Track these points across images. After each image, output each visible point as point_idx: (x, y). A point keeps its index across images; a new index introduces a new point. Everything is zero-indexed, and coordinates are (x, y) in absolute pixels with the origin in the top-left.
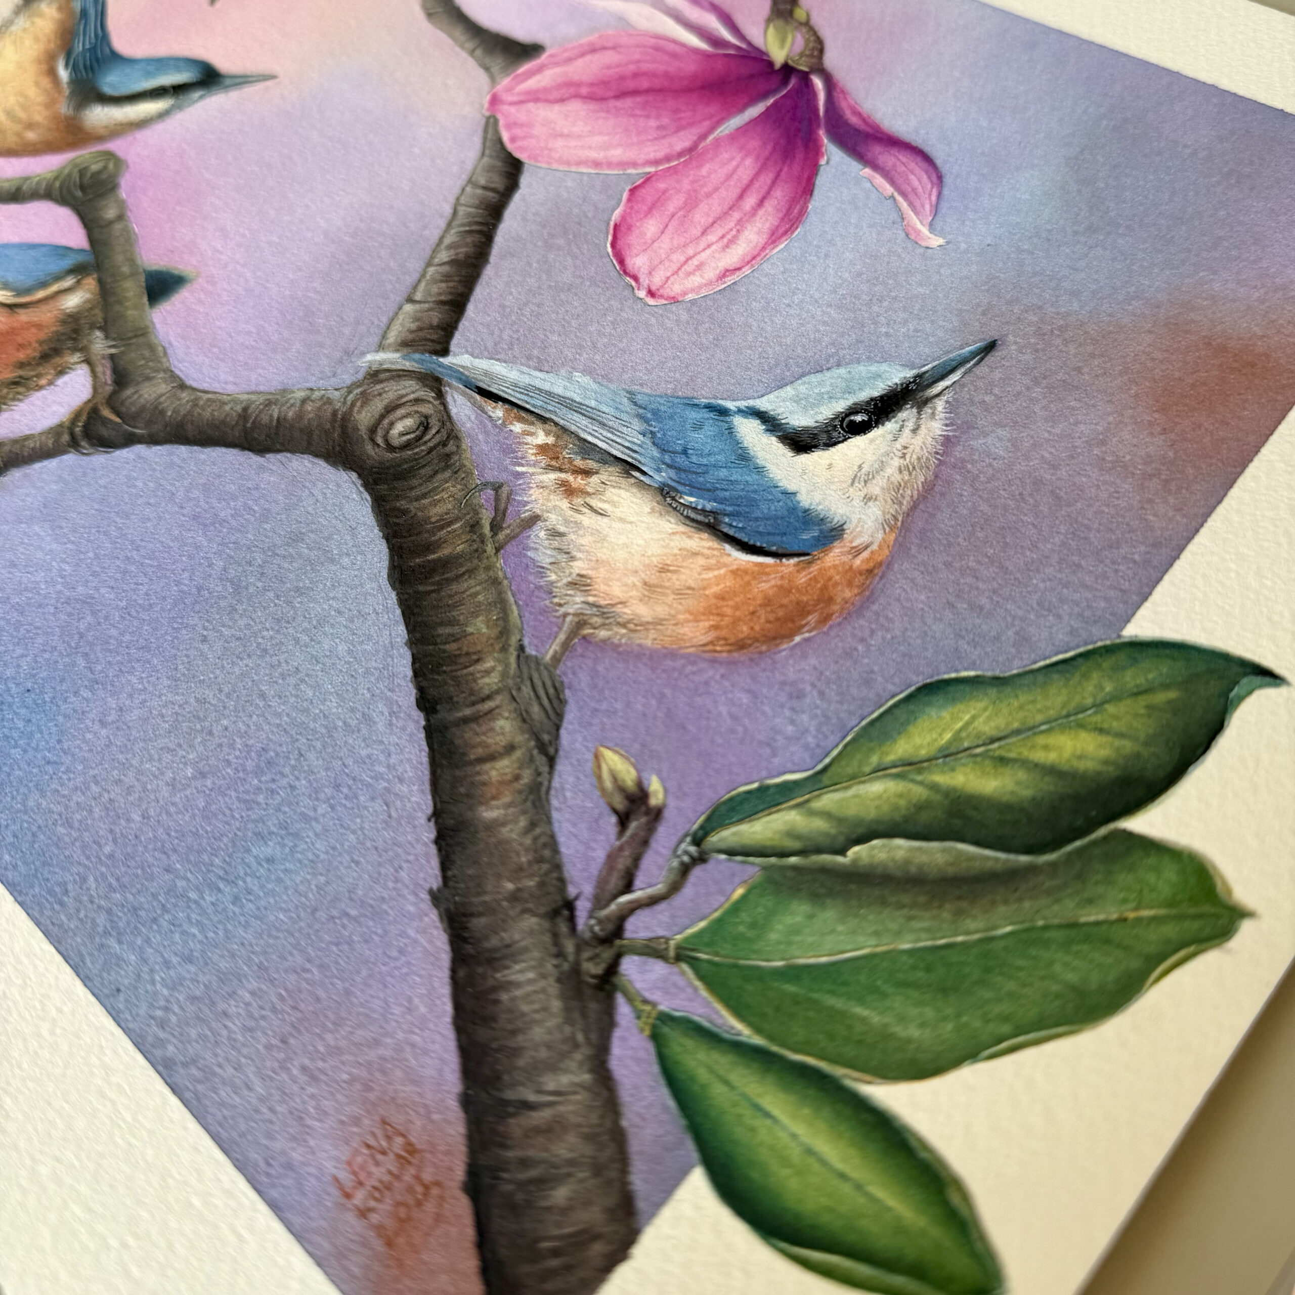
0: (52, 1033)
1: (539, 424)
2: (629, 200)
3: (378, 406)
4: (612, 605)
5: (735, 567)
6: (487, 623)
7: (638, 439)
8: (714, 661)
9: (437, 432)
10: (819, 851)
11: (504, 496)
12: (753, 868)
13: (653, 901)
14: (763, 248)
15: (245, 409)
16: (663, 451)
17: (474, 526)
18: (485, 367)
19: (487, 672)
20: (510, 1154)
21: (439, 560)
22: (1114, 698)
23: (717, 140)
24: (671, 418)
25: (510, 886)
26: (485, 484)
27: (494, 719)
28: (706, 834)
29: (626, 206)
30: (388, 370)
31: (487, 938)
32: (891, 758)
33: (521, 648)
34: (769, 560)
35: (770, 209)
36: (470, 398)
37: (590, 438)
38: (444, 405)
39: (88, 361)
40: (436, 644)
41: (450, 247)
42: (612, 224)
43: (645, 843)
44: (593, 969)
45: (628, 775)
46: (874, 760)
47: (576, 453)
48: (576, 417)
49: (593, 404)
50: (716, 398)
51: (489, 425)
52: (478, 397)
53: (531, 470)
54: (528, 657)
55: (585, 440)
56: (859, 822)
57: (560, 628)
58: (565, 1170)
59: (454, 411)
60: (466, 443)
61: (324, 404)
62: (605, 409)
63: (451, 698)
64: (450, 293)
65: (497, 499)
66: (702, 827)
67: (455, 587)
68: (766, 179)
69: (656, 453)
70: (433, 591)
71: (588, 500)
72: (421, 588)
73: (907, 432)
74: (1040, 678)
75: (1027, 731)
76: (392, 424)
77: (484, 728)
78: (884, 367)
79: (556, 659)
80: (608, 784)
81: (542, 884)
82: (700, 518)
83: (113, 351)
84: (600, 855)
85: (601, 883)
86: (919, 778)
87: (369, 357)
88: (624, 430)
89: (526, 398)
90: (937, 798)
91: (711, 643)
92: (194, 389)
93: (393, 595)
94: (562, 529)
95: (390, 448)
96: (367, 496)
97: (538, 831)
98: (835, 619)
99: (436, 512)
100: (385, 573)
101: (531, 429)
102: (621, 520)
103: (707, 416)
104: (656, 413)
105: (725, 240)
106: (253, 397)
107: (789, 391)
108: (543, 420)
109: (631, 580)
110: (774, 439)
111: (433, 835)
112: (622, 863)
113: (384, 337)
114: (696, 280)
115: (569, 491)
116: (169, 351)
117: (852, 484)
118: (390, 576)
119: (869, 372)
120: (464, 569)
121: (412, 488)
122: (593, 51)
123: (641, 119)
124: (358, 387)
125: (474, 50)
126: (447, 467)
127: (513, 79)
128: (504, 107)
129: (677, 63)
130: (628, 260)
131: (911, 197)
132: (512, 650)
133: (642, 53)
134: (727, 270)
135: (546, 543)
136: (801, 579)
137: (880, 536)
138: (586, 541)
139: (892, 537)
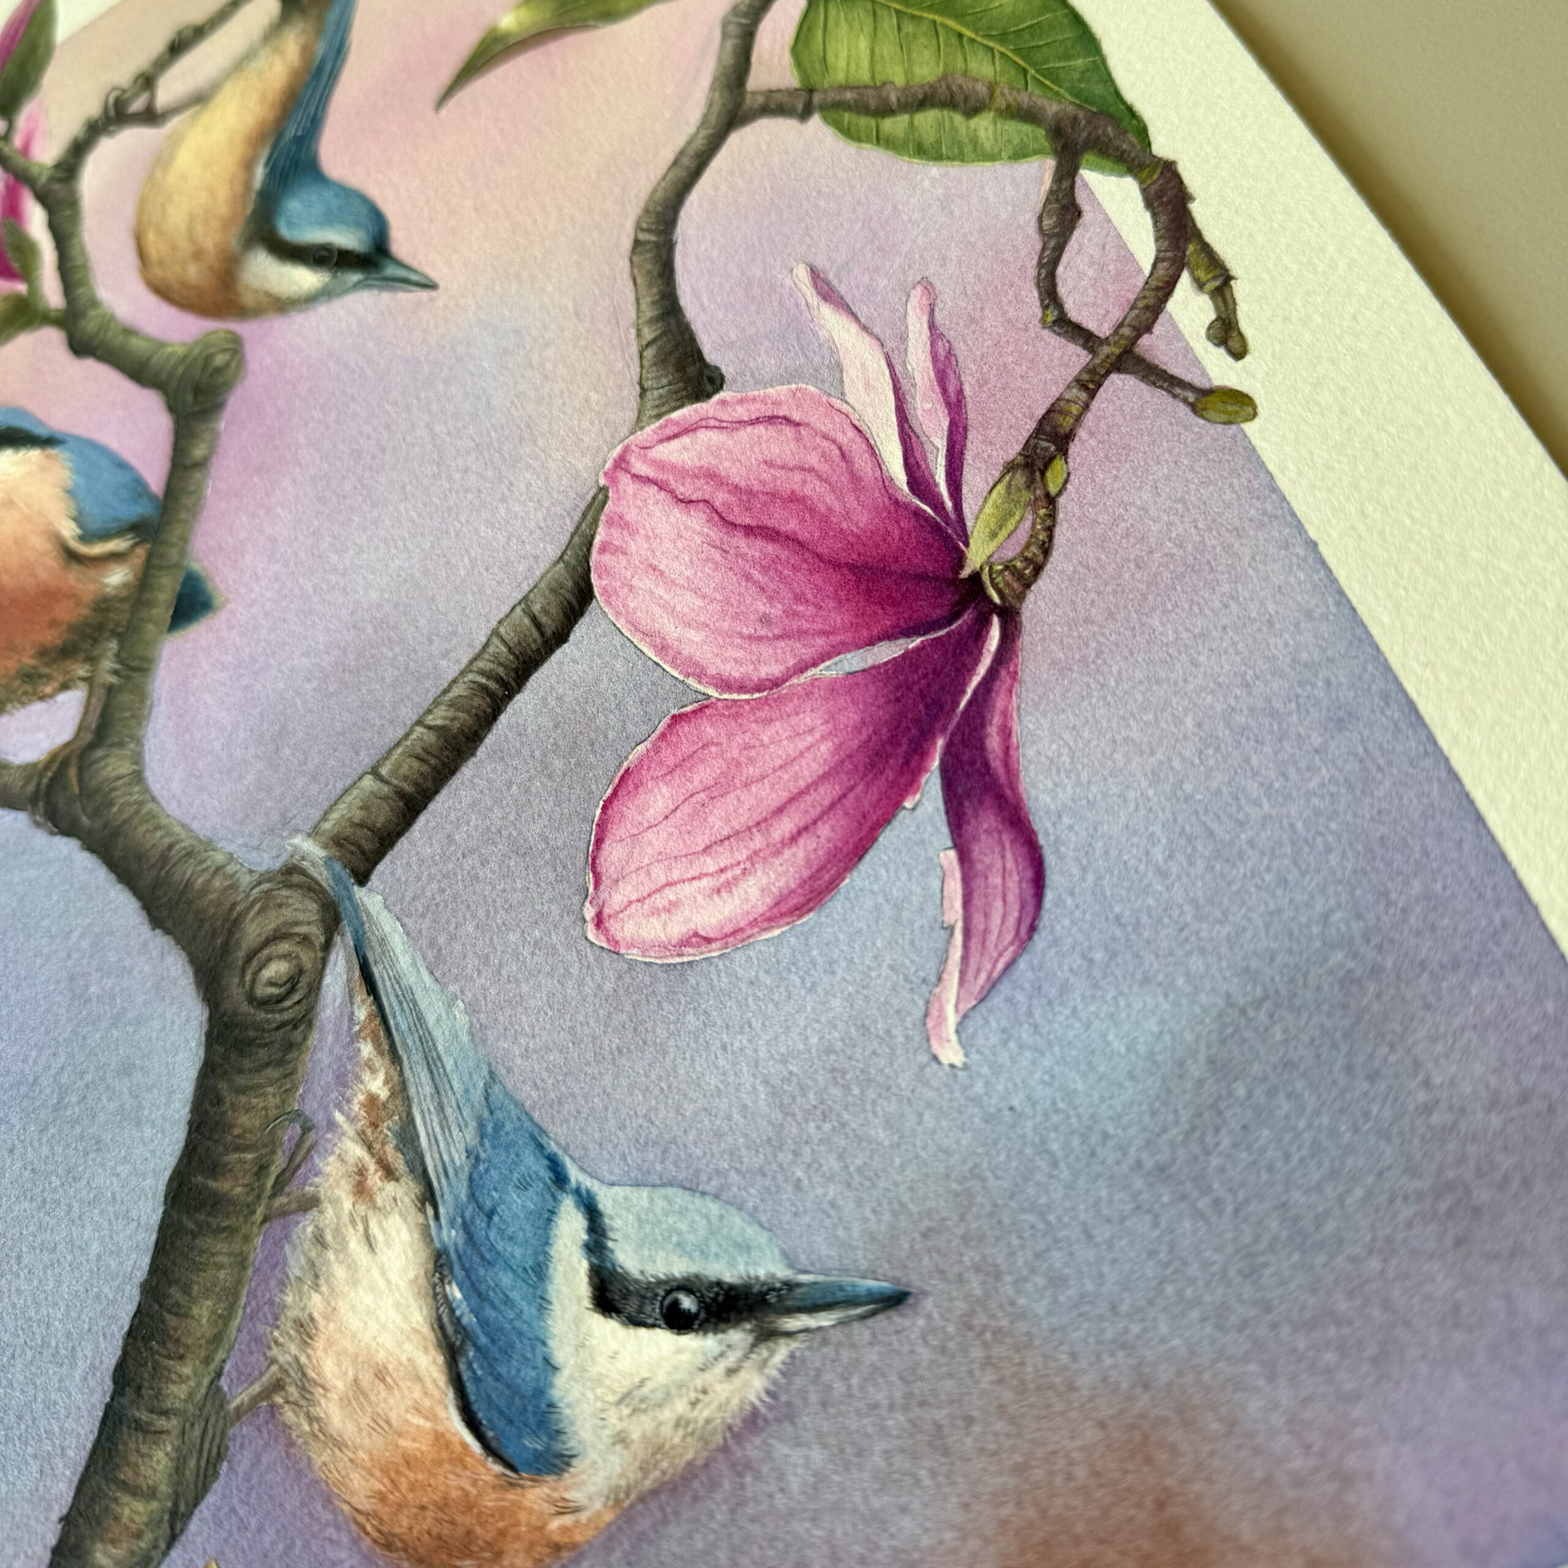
1: (387, 1060)
2: (663, 736)
3: (272, 922)
4: (316, 1383)
5: (440, 1429)
6: (213, 1312)
7: (460, 1158)
9: (299, 1002)
11: (307, 1144)
14: (755, 922)
15: (171, 848)
17: (263, 1169)
18: (387, 929)
19: (183, 1379)
21: (214, 1194)
23: (815, 680)
24: (507, 1147)
26: (299, 1114)
27: (157, 1445)
29: (654, 743)
30: (303, 872)
33: (219, 1374)
35: (802, 854)
36: (350, 970)
37: (418, 1121)
38: (324, 961)
39: (89, 681)
40: (162, 1305)
41: (452, 705)
42: (624, 766)
47: (395, 1133)
48: (424, 1077)
50: (566, 1151)
51: (346, 1025)
52: (357, 973)
53: (345, 1126)
54: (219, 1389)
55: (412, 1119)
57: (261, 1374)
59: (328, 980)
60: (314, 1038)
61: (231, 887)
62: (456, 1085)
63: (141, 1387)
64: (416, 784)
65: (298, 1145)
67: (209, 1242)
68: (827, 793)
69: (464, 1193)
70: (191, 1232)
71: (370, 1213)
72: (184, 1220)
73: (720, 1368)
76: (269, 960)
77: (145, 1449)
79: (239, 1413)
82: (450, 1330)
83: (115, 680)
87: (297, 840)
88: (455, 1130)
89: (397, 1008)
91: (366, 1514)
92: (146, 789)
93: (161, 1210)
94: (329, 1237)
95: (251, 998)
96: (202, 1052)
99: (244, 1120)
100: (167, 1174)
101: (378, 1062)
102: (382, 1268)
103: (542, 1173)
104: (498, 1127)
105: (723, 877)
106: (183, 835)
108: (395, 1058)
109: (346, 1363)
110: (585, 1265)
113: (324, 818)
114: (654, 930)
115: (361, 1189)
117: (619, 1403)
118: (169, 1183)
120: (226, 1223)
121: (241, 1071)
122: (771, 419)
123: (753, 589)
124: (269, 880)
125: (649, 344)
126: (280, 1063)
127: (661, 428)
128: (625, 479)
129: (851, 500)
130: (606, 846)
131: (974, 943)
132: (212, 1367)
133: (825, 456)
134: (696, 935)
135: (307, 1246)
136: (490, 1501)
137: (598, 1505)
138: (340, 1272)
139: (608, 1517)
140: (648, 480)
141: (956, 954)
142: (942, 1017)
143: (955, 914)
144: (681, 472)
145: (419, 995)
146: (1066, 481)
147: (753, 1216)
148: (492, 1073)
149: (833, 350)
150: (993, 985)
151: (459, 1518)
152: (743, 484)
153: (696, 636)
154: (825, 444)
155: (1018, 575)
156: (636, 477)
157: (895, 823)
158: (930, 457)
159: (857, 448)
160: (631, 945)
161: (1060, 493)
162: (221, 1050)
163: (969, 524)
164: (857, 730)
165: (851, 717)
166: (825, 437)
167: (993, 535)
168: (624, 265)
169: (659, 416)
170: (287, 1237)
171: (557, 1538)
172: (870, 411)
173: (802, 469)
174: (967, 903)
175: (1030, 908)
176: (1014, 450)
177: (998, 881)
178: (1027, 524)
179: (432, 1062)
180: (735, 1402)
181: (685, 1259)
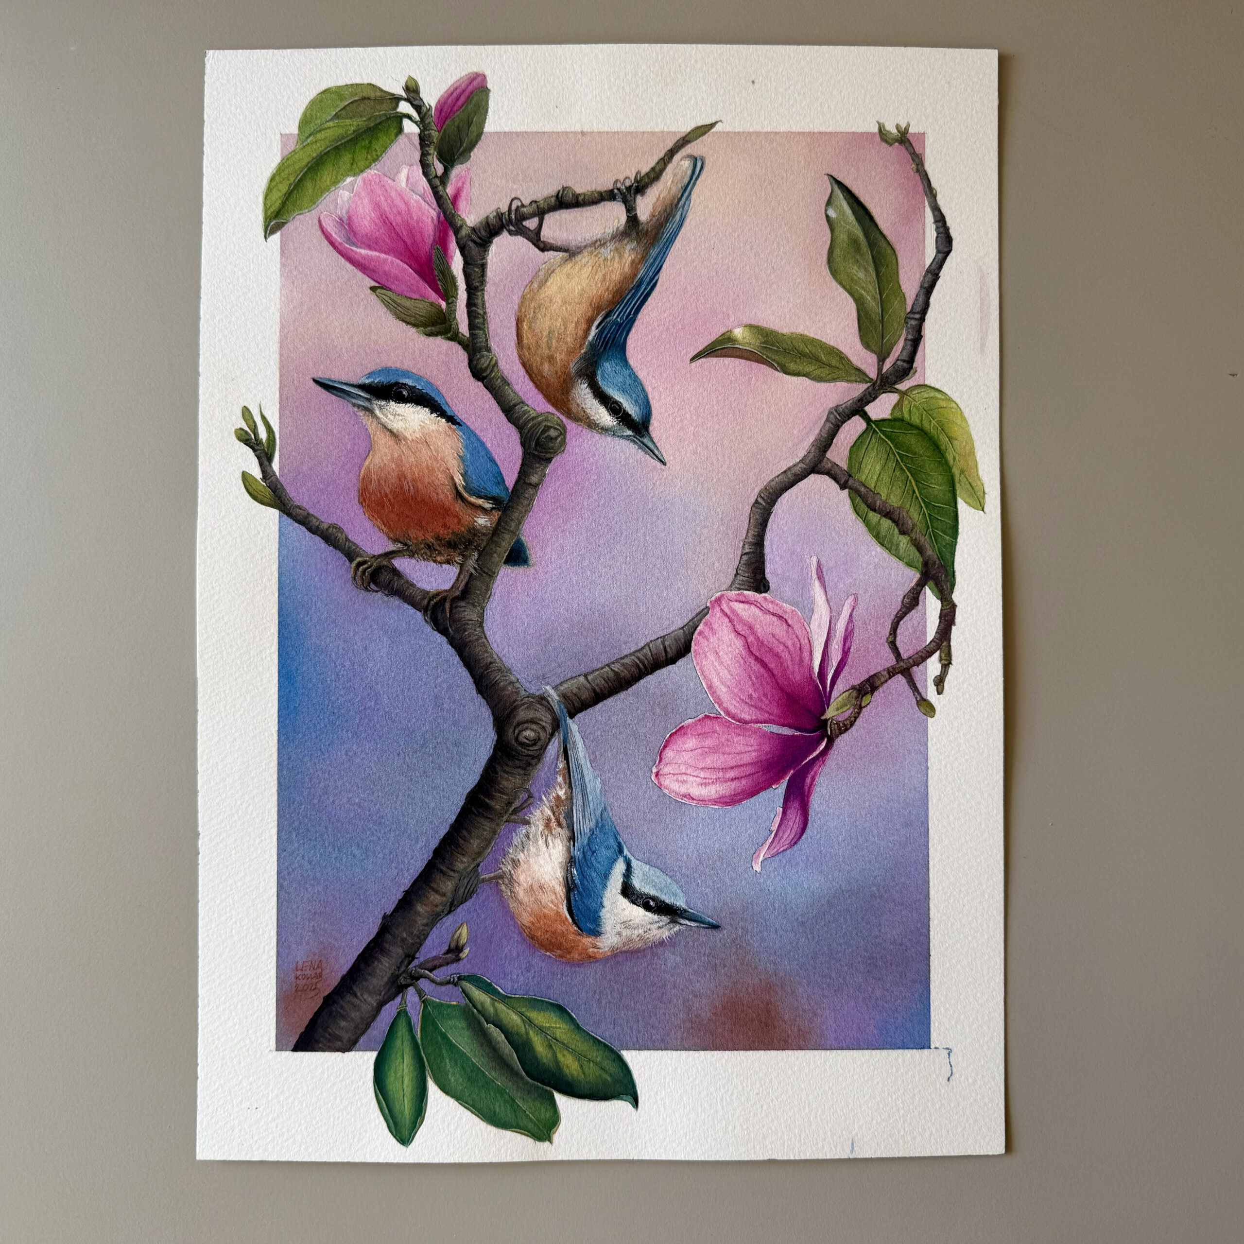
0: (259, 844)
1: (567, 786)
2: (700, 720)
3: (531, 715)
4: (516, 881)
5: (559, 910)
6: (479, 844)
7: (587, 830)
8: (520, 934)
9: (536, 750)
10: (483, 1016)
11: (529, 802)
12: (464, 1001)
13: (433, 981)
14: (710, 801)
15: (491, 663)
16: (588, 844)
17: (509, 804)
18: (577, 739)
19: (462, 862)
20: (341, 1002)
21: (488, 804)
22: (596, 1063)
23: (759, 728)
24: (605, 834)
25: (405, 935)
26: (528, 790)
27: (448, 880)
28: (464, 979)
29: (696, 721)
30: (548, 702)
31: (386, 943)
32: (528, 1014)
33: (478, 865)
34: (570, 920)
35: (733, 786)
36: (559, 748)
37: (574, 812)
38: (550, 740)
39: (462, 566)
40: (458, 835)
41: (623, 665)
42: (683, 724)
43: (448, 964)
44: (402, 981)
45: (463, 940)
46: (524, 1010)
47: (565, 812)
48: (580, 798)
49: (590, 798)
50: (625, 843)
51: (553, 767)
52: (562, 750)
53: (546, 802)
54: (477, 870)
55: (572, 811)
56: (501, 1021)
58: (349, 1019)
59: (549, 747)
60: (540, 766)
61: (516, 692)
62: (591, 805)
63: (445, 859)
64: (601, 690)
65: (526, 801)
66: (465, 976)
67: (482, 820)
68: (749, 770)
69: (585, 842)
70: (475, 814)
71: (549, 835)
72: (473, 809)
73: (656, 925)
74: (587, 1038)
75: (566, 1046)
76: (527, 729)
77: (443, 879)
78: (682, 894)
79: (484, 880)
80: (456, 937)
81: (413, 944)
82: (570, 882)
83: (474, 572)
84: (434, 954)
85: (426, 962)
86: (527, 1027)
87: (548, 688)
88: (587, 821)
89: (575, 769)
90: (525, 1036)
91: (526, 927)
92: (483, 632)
93: (464, 802)
94: (531, 837)
95: (517, 739)
96: (492, 751)
97: (426, 928)
98: (563, 960)
99: (505, 783)
100: (469, 790)
101: (563, 785)
102: (550, 855)
103: (615, 846)
104: (603, 826)
105: (704, 781)
106: (498, 661)
107: (646, 868)
108: (570, 787)
109: (529, 879)
110: (622, 880)
111: (400, 898)
112: (436, 962)
113: (561, 684)
114: (675, 786)
115: (547, 825)
116: (491, 599)
117: (621, 923)
118: (469, 793)
119: (676, 890)
120: (491, 816)
121: (507, 765)
122: (780, 617)
123: (750, 682)
124: (532, 698)
125: (746, 554)
126: (525, 769)
127: (738, 594)
128: (718, 609)
129: (796, 667)
130: (667, 749)
131: (777, 839)
132: (475, 862)
133: (794, 644)
134: (689, 795)
135: (522, 836)
136: (571, 937)
137: (606, 949)
138: (533, 849)
139: (609, 954)
140: (726, 615)
141: (770, 840)
142: (759, 856)
143: (775, 828)
144: (741, 620)
145: (584, 769)
146: (868, 704)
147: (681, 887)
148: (605, 808)
149: (813, 603)
150: (778, 854)
151: (559, 938)
152: (761, 638)
153: (724, 689)
154: (796, 640)
155: (840, 729)
156: (722, 610)
157: (767, 791)
158: (829, 668)
159: (806, 648)
160: (666, 788)
161: (864, 707)
162: (500, 754)
163: (832, 700)
164: (767, 753)
165: (767, 748)
166: (797, 637)
167: (838, 709)
168: (748, 509)
169: (739, 589)
170: (515, 831)
171: (591, 954)
172: (816, 636)
173: (784, 645)
174: (779, 826)
175: (797, 836)
176: (857, 682)
177: (792, 824)
178: (850, 712)
179: (584, 794)
180: (658, 936)
181: (655, 891)
